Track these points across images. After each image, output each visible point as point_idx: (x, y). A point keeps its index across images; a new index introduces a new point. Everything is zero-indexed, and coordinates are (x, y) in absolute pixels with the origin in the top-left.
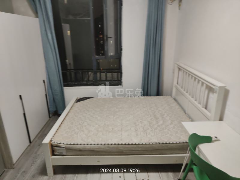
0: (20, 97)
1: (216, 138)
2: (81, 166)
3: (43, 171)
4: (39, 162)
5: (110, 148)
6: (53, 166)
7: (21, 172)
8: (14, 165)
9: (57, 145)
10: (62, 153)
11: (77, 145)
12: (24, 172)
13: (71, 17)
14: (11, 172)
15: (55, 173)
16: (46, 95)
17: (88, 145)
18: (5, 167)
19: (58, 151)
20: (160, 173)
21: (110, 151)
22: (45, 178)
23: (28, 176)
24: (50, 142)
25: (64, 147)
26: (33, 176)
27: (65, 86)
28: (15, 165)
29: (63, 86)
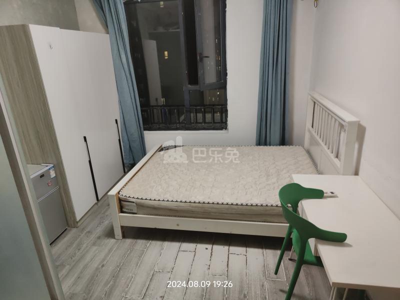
0: (85, 138)
1: (332, 193)
2: (156, 229)
3: (110, 234)
4: (106, 223)
5: (192, 207)
6: (122, 227)
7: (85, 232)
8: (77, 222)
9: (126, 199)
10: (132, 210)
11: (150, 200)
12: (89, 232)
13: (161, 30)
14: (74, 230)
15: (124, 236)
16: (119, 140)
17: (163, 200)
18: (68, 224)
19: (127, 207)
20: (264, 250)
21: (193, 212)
22: (112, 241)
23: (93, 237)
24: (116, 195)
25: (133, 202)
26: (99, 238)
27: (145, 129)
28: (79, 224)
29: (142, 129)
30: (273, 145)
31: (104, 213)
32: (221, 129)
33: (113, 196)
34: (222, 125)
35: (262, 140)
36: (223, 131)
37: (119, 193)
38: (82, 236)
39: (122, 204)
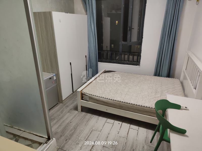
0: (70, 63)
1: (186, 107)
2: (96, 110)
3: (76, 108)
4: (75, 103)
5: (115, 103)
6: (82, 106)
7: (66, 106)
8: (63, 101)
9: (85, 94)
10: (87, 99)
11: (95, 96)
12: (67, 106)
14: (61, 104)
15: (82, 111)
16: (86, 65)
17: (101, 97)
18: (59, 101)
19: (85, 98)
21: (114, 105)
22: (77, 112)
23: (68, 109)
24: (81, 91)
25: (88, 96)
26: (71, 109)
27: (99, 61)
28: (64, 102)
29: (98, 61)
30: (163, 77)
31: (75, 99)
32: (137, 65)
33: (79, 91)
34: (137, 63)
35: (157, 73)
36: (138, 66)
37: (82, 90)
38: (63, 108)
39: (83, 96)
